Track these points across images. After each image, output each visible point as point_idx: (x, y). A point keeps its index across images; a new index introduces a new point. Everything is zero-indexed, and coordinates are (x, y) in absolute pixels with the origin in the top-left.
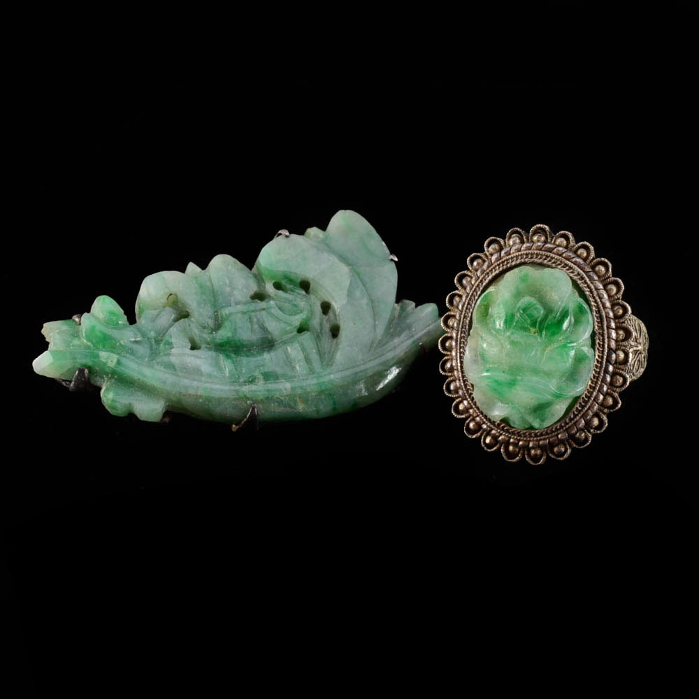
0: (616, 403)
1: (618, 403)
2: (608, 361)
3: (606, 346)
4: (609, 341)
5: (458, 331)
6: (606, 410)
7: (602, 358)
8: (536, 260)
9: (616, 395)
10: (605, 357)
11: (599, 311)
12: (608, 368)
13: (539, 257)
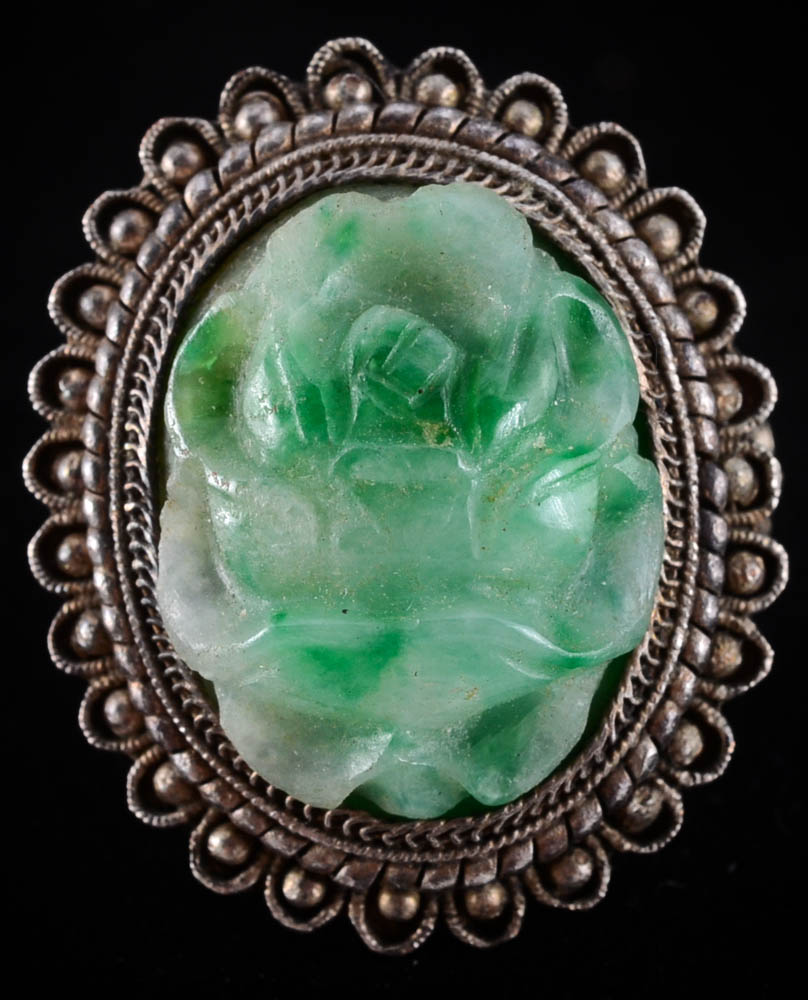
0: (752, 656)
1: (760, 655)
2: (707, 504)
3: (690, 447)
4: (696, 429)
5: (104, 493)
6: (722, 692)
7: (684, 494)
8: (364, 170)
9: (749, 627)
10: (695, 489)
11: (641, 323)
12: (711, 530)
13: (374, 158)
